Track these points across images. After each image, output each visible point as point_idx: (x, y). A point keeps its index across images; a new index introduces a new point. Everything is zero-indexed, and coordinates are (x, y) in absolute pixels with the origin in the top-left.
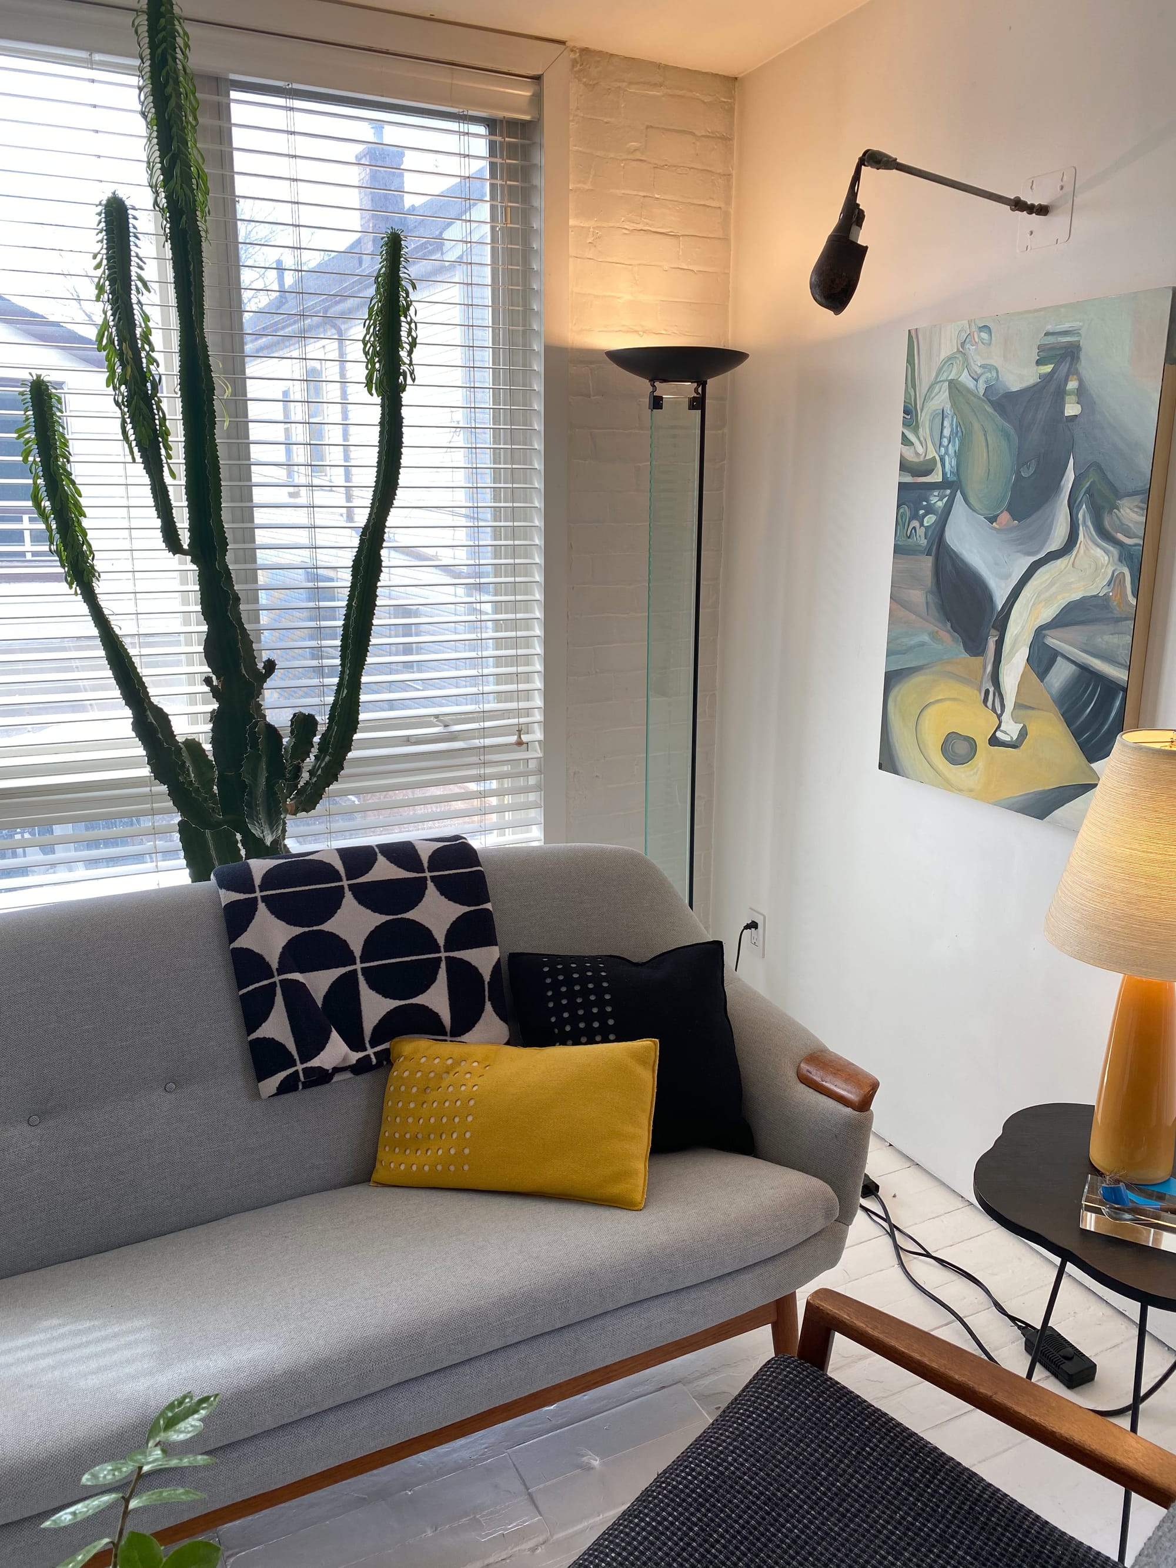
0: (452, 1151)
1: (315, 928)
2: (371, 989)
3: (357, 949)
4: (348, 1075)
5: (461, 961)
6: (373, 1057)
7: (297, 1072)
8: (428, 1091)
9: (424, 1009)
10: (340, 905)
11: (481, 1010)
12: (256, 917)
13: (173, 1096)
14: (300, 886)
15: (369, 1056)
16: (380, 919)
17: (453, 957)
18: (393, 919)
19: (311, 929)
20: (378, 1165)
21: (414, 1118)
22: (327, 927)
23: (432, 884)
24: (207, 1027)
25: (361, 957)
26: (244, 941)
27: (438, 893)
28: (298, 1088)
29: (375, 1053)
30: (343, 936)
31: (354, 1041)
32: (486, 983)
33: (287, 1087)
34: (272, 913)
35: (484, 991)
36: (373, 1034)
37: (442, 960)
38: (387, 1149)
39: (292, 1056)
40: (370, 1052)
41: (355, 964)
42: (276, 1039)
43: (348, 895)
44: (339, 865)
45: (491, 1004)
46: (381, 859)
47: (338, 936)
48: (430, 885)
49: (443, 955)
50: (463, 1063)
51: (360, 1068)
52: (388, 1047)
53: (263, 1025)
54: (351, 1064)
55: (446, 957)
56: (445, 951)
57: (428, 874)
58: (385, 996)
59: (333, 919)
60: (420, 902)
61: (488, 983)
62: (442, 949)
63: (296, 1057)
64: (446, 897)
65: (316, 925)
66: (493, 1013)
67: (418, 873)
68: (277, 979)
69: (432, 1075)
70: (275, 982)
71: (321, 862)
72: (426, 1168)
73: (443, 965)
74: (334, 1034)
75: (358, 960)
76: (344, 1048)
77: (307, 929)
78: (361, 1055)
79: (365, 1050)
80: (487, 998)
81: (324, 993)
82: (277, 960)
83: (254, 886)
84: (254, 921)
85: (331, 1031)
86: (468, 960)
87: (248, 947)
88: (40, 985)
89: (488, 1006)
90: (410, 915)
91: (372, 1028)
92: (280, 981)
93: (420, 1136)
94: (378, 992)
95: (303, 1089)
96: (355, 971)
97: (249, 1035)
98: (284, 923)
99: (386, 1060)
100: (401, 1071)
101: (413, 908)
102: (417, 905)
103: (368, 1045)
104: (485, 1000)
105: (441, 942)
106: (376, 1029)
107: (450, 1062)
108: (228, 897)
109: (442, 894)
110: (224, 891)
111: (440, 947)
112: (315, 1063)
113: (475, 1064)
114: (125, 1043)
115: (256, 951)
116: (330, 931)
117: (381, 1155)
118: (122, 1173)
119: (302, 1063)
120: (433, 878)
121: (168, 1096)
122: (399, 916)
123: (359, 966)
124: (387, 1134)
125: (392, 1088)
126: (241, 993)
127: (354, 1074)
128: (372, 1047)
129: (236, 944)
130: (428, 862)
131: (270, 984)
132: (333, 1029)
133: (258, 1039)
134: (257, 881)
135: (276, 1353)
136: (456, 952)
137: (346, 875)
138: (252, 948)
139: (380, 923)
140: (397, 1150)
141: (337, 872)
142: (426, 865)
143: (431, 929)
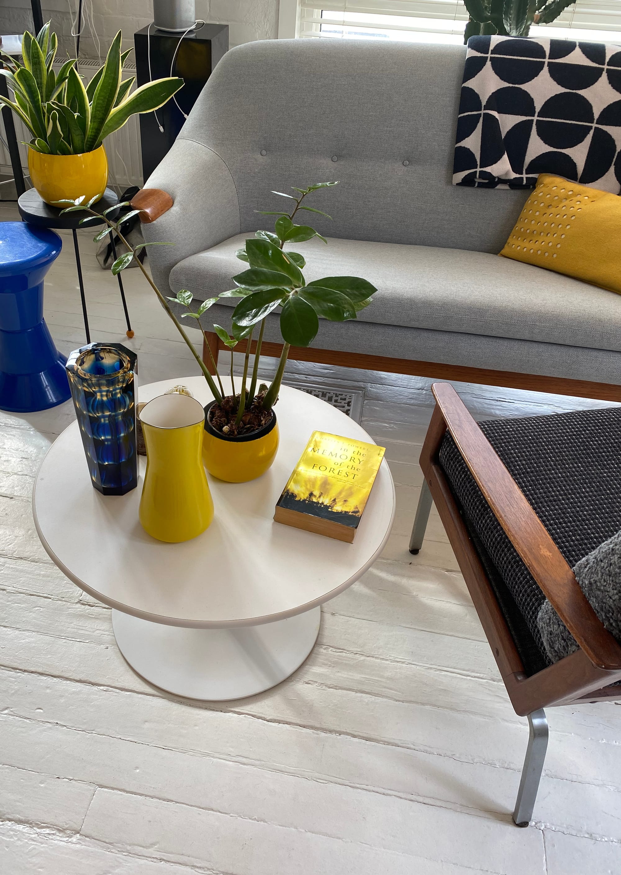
0: (550, 244)
1: (516, 86)
2: (538, 135)
3: (538, 106)
4: (506, 187)
5: (605, 133)
6: (525, 179)
7: (476, 172)
8: (550, 207)
9: (568, 158)
10: (538, 74)
11: (607, 170)
12: (483, 70)
13: (406, 168)
14: (517, 56)
15: (523, 178)
16: (561, 90)
17: (601, 129)
18: (570, 92)
19: (514, 86)
20: (506, 246)
21: (535, 222)
22: (524, 87)
23: (606, 74)
24: (435, 132)
25: (539, 113)
26: (471, 84)
27: (607, 82)
28: (475, 185)
29: (527, 178)
30: (532, 96)
31: (517, 166)
32: (617, 152)
33: (468, 182)
34: (494, 69)
35: (614, 157)
36: (529, 165)
37: (592, 129)
38: (514, 237)
39: (477, 162)
40: (524, 176)
41: (534, 116)
42: (471, 149)
43: (546, 68)
44: (547, 49)
45: (615, 168)
46: (578, 50)
47: (529, 95)
48: (604, 74)
49: (594, 125)
50: (579, 196)
51: (515, 184)
52: (537, 177)
53: (466, 139)
54: (510, 178)
55: (595, 127)
56: (597, 123)
57: (606, 67)
58: (546, 142)
59: (530, 82)
60: (592, 84)
61: (619, 152)
62: (595, 121)
63: (478, 163)
64: (612, 86)
65: (518, 84)
66: (614, 174)
67: (599, 64)
68: (482, 112)
69: (556, 198)
70: (481, 114)
71: (537, 44)
72: (532, 251)
73: (592, 132)
74: (505, 156)
75: (536, 114)
76: (508, 167)
77: (511, 85)
78: (518, 176)
79: (522, 174)
80: (613, 163)
81: (508, 130)
82: (486, 100)
83: (489, 50)
84: (481, 72)
85: (504, 154)
86: (611, 134)
87: (472, 88)
88: (354, 83)
89: (612, 168)
90: (582, 92)
91: (530, 161)
92: (484, 113)
93: (535, 232)
94: (542, 139)
95: (477, 187)
96: (532, 120)
97: (456, 143)
98: (498, 78)
99: (532, 184)
100: (539, 192)
101: (586, 88)
102: (589, 87)
103: (524, 172)
104: (611, 163)
105: (596, 116)
106: (532, 162)
107: (570, 193)
108: (471, 53)
109: (610, 83)
110: (470, 49)
111: (594, 119)
112: (488, 169)
113: (586, 198)
114: (389, 129)
115: (476, 91)
116: (525, 90)
117: (510, 240)
118: (369, 201)
119: (480, 167)
120: (608, 71)
121: (404, 167)
122: (574, 91)
123: (535, 118)
124: (517, 228)
125: (529, 202)
126: (460, 116)
127: (510, 188)
128: (526, 174)
129: (465, 85)
130: (610, 59)
131: (477, 114)
132: (506, 153)
133: (460, 147)
134: (492, 47)
135: (407, 289)
136: (604, 126)
137: (550, 55)
138: (474, 89)
139: (559, 93)
140: (519, 239)
141: (544, 52)
142: (607, 60)
143: (593, 105)
